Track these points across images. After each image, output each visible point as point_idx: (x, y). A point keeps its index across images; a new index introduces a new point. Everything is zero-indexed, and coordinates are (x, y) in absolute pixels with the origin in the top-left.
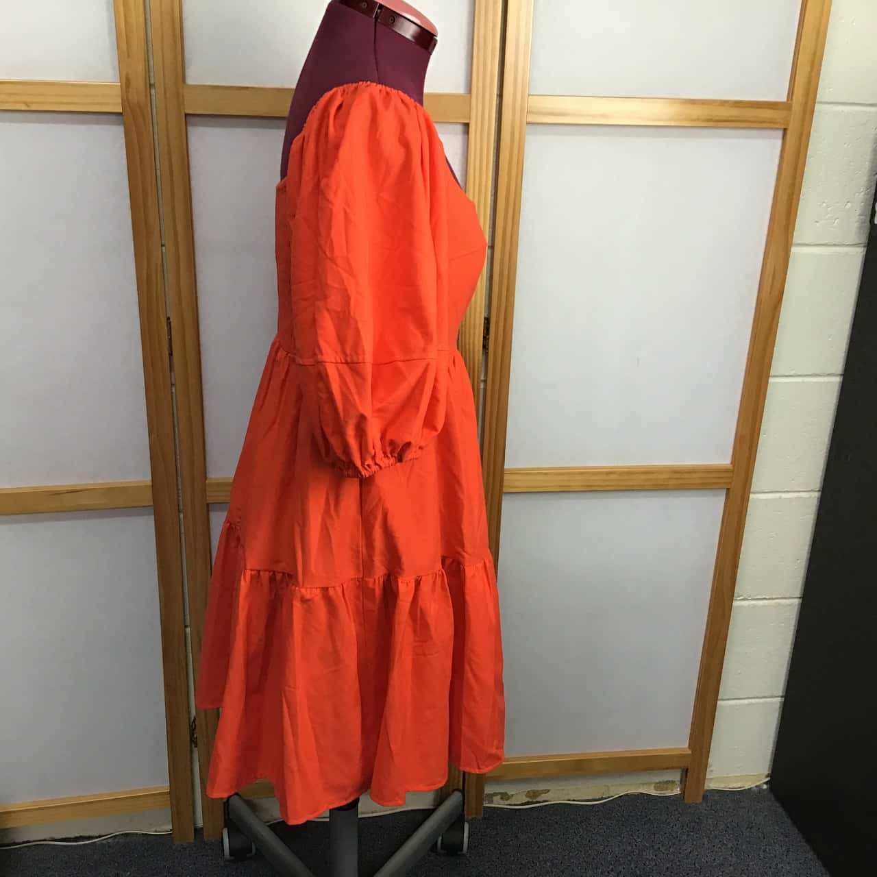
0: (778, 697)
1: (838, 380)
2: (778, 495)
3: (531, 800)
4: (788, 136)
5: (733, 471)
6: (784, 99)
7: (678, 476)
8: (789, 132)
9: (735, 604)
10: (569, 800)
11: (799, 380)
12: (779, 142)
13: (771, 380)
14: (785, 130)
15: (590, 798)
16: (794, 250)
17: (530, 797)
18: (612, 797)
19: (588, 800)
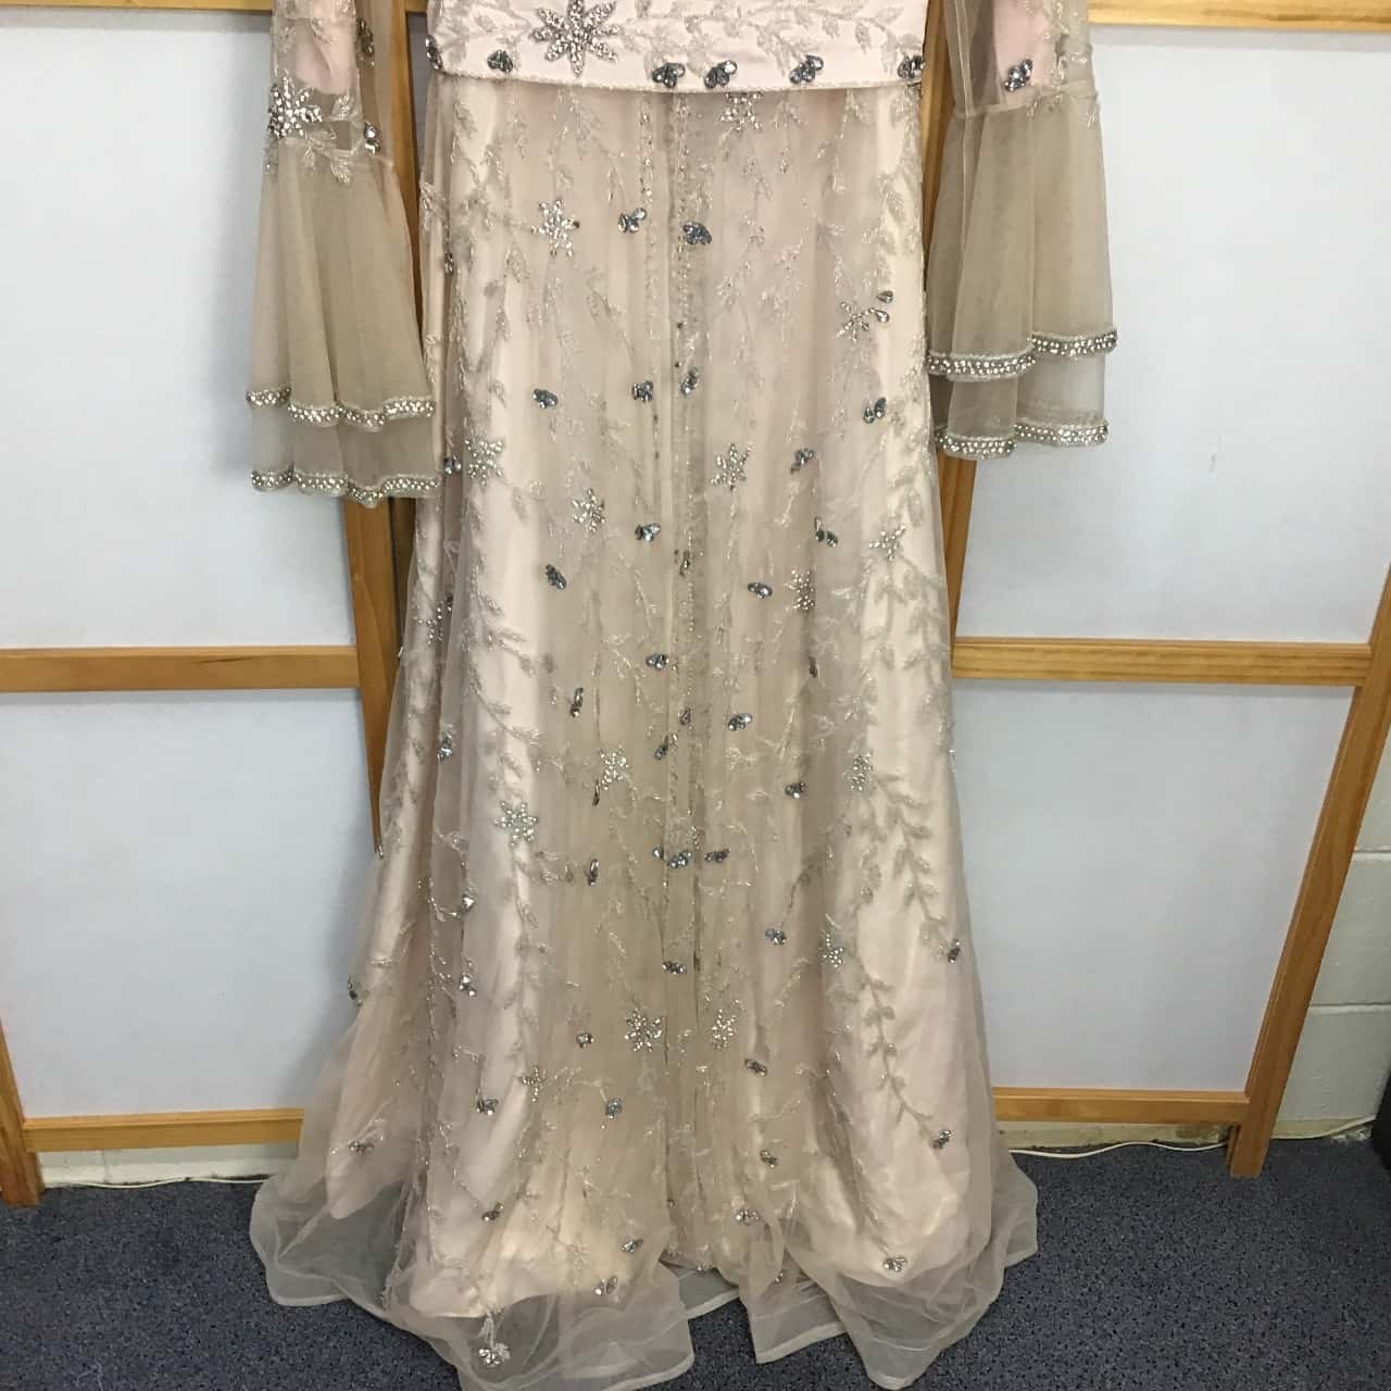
5: (1370, 659)
7: (1268, 662)
10: (1034, 1149)
15: (1068, 1145)
19: (1064, 1150)
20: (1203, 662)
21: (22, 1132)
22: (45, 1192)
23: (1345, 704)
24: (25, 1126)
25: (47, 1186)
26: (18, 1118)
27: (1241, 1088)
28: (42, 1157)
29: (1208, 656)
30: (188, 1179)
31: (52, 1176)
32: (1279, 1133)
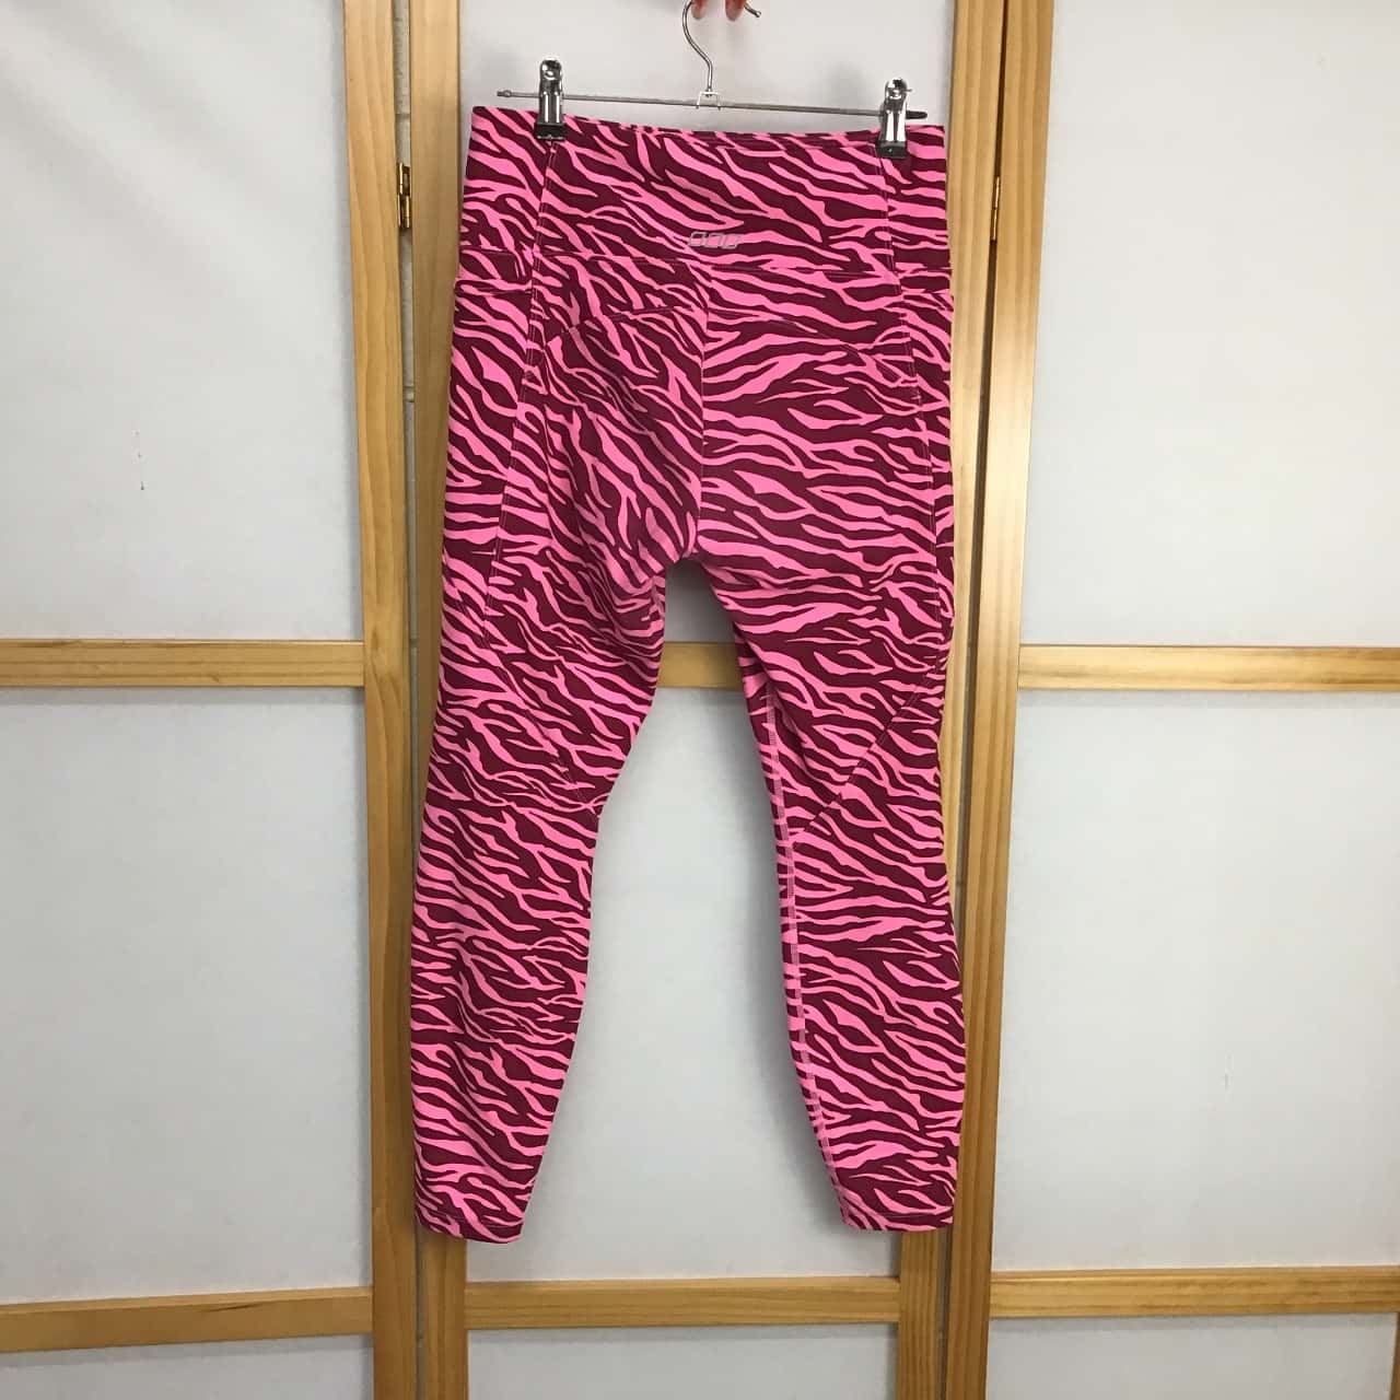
7: (1311, 1289)
20: (1244, 1291)
29: (1249, 1284)
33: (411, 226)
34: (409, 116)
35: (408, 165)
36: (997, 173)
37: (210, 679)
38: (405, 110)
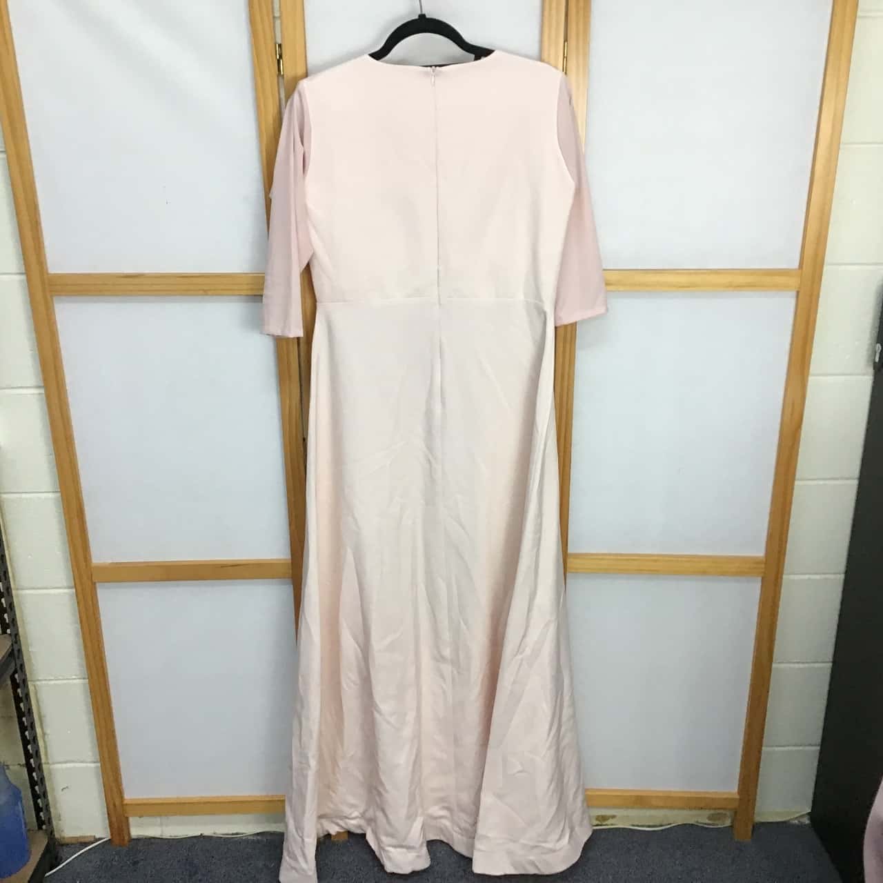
0: (815, 745)
1: (855, 483)
2: (807, 577)
3: (600, 823)
4: (800, 296)
5: (765, 563)
6: (796, 265)
8: (800, 294)
9: (774, 665)
10: (633, 825)
11: (821, 482)
12: (793, 301)
13: (797, 483)
14: (798, 292)
15: (651, 824)
16: (812, 380)
17: (599, 821)
18: (670, 824)
19: (649, 826)
21: (123, 805)
22: (132, 840)
23: (759, 585)
24: (125, 802)
25: (133, 837)
26: (122, 798)
27: (736, 790)
28: (131, 819)
30: (201, 834)
31: (136, 832)
32: (758, 819)
33: (283, 75)
34: (280, 17)
35: (280, 42)
36: (566, 40)
37: (201, 292)
38: (277, 14)
